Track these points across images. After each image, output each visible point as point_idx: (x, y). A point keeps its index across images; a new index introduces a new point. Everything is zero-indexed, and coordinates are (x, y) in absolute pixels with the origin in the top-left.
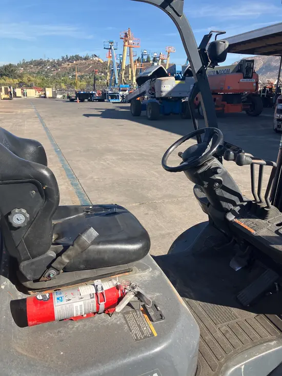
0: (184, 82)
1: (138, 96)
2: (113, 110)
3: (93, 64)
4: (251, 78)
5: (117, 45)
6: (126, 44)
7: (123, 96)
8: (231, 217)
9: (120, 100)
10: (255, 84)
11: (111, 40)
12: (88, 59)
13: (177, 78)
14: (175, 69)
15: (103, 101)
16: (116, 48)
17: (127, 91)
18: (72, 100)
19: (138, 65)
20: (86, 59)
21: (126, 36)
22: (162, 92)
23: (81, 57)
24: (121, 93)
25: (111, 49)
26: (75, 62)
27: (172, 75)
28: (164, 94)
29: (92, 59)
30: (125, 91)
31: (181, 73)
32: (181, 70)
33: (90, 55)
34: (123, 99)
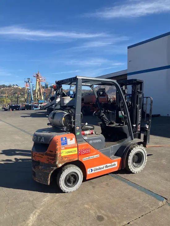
0: (74, 99)
1: (50, 106)
2: (36, 114)
3: (13, 89)
4: (105, 96)
5: (32, 80)
6: (38, 80)
7: (41, 106)
8: (107, 125)
9: (39, 108)
10: (107, 99)
11: (29, 78)
12: (10, 87)
13: (71, 97)
14: (70, 93)
15: (24, 109)
16: (31, 81)
17: (43, 104)
18: (6, 110)
19: (43, 90)
20: (9, 86)
21: (38, 76)
22: (64, 104)
23: (6, 86)
24: (40, 105)
25: (29, 82)
26: (2, 89)
27: (69, 96)
28: (65, 104)
29: (13, 86)
30: (42, 104)
31: (72, 95)
32: (73, 93)
33: (12, 85)
34: (41, 108)
